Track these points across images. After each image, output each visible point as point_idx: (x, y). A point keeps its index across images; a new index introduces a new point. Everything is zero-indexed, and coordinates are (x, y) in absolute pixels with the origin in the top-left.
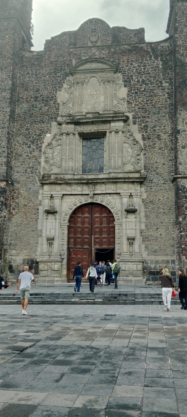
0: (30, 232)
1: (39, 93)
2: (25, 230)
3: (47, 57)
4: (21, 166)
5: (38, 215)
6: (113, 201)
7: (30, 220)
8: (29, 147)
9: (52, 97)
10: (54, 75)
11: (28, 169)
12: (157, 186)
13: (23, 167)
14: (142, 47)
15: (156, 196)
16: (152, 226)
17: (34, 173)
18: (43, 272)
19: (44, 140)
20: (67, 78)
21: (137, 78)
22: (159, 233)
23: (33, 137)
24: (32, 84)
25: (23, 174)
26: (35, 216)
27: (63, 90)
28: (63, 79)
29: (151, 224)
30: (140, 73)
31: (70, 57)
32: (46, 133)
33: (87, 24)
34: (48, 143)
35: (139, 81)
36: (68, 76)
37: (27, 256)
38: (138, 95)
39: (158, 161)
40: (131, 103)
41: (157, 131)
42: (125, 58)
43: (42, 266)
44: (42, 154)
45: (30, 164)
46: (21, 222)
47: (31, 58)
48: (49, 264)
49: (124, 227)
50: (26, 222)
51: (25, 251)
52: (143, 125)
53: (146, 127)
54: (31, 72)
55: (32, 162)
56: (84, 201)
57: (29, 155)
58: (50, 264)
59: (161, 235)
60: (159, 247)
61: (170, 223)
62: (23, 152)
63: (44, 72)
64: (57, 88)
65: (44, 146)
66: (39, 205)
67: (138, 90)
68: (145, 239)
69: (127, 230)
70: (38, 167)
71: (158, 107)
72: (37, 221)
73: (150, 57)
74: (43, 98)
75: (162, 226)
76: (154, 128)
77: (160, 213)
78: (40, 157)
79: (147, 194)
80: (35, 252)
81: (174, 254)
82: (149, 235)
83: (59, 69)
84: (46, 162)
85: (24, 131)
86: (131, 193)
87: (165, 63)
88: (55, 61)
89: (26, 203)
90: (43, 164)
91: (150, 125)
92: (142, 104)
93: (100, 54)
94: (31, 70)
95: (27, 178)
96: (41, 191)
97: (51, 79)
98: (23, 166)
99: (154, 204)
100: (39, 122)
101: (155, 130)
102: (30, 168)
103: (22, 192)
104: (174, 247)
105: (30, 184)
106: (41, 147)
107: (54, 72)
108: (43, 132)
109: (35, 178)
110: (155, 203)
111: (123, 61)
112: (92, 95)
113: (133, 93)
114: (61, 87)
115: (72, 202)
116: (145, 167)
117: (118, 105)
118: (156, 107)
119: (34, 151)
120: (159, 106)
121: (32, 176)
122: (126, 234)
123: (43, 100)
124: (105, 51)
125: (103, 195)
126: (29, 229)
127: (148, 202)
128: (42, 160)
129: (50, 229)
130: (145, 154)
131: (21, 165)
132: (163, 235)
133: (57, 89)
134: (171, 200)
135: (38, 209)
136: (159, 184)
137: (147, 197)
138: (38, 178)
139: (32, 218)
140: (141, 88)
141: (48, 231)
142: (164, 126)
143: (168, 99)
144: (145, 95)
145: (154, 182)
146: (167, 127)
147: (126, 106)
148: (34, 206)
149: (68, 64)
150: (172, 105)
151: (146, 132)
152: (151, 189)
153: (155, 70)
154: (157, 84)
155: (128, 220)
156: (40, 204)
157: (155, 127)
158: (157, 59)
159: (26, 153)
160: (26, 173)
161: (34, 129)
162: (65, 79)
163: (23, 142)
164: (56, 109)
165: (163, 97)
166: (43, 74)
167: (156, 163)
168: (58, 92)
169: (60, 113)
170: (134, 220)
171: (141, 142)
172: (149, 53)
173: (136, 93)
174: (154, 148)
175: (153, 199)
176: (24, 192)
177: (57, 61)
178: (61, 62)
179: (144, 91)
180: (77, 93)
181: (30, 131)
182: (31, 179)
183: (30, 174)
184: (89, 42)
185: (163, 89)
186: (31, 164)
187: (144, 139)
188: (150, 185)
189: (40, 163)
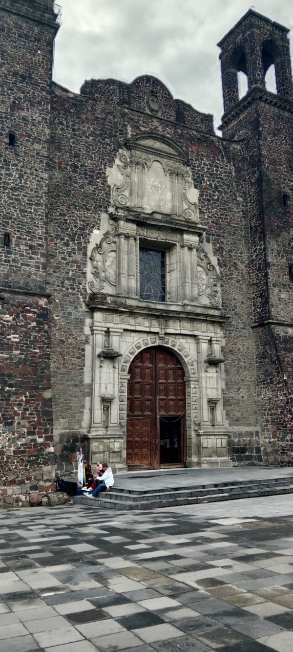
0: (71, 388)
1: (80, 161)
2: (62, 384)
3: (90, 108)
4: (55, 274)
5: (84, 360)
6: (187, 346)
7: (70, 367)
8: (67, 244)
9: (100, 174)
10: (101, 140)
11: (66, 282)
12: (236, 331)
13: (57, 277)
14: (212, 140)
15: (235, 344)
16: (233, 385)
17: (77, 289)
18: (97, 455)
19: (89, 238)
20: (120, 151)
21: (209, 181)
22: (241, 395)
23: (72, 230)
24: (67, 142)
25: (58, 288)
26: (79, 360)
27: (115, 166)
28: (114, 150)
29: (232, 382)
30: (212, 175)
31: (124, 121)
32: (93, 227)
33: (144, 81)
34: (96, 244)
35: (211, 185)
36: (121, 148)
37: (66, 428)
38: (211, 204)
39: (236, 297)
40: (204, 213)
41: (234, 257)
42: (195, 148)
43: (95, 446)
44: (88, 260)
45: (68, 273)
46: (55, 370)
47: (64, 100)
48: (105, 441)
49: (204, 385)
50: (63, 370)
51: (62, 420)
52: (218, 245)
53: (221, 250)
54: (65, 123)
55: (73, 271)
56: (150, 343)
57: (68, 258)
58: (108, 441)
59: (243, 397)
60: (242, 414)
61: (251, 381)
62: (58, 251)
63: (86, 129)
64: (106, 160)
65: (90, 247)
66: (85, 344)
67: (210, 196)
68: (226, 402)
69: (208, 390)
70: (82, 280)
71: (234, 227)
72: (82, 369)
73: (223, 158)
74: (85, 170)
75: (244, 385)
76: (230, 253)
77: (241, 368)
78: (85, 264)
79: (226, 341)
80: (79, 422)
81: (257, 423)
82: (230, 397)
83: (108, 132)
84: (96, 274)
85: (57, 216)
86: (211, 337)
87: (238, 171)
88: (102, 119)
89: (64, 338)
90: (90, 277)
91: (226, 248)
92: (215, 217)
93: (164, 131)
94: (66, 119)
95: (64, 295)
96: (88, 321)
97: (97, 145)
98: (57, 274)
99: (233, 355)
100: (82, 208)
101: (231, 256)
102: (68, 279)
103: (56, 318)
104: (257, 413)
105: (70, 306)
106: (85, 248)
107: (101, 135)
108: (87, 225)
109: (78, 298)
110: (235, 354)
111: (192, 152)
112: (156, 187)
113: (205, 200)
114: (111, 162)
115: (133, 343)
116: (223, 303)
117: (189, 211)
118: (230, 226)
119: (74, 253)
120: (234, 225)
121: (74, 294)
122: (207, 394)
123: (86, 174)
124: (170, 129)
125: (174, 337)
126: (69, 383)
127: (228, 351)
128: (89, 269)
129: (106, 384)
130: (222, 286)
131: (54, 272)
132: (246, 398)
133: (106, 163)
134: (251, 352)
135: (83, 350)
136: (238, 328)
137: (226, 344)
138: (83, 298)
139: (73, 364)
140: (214, 196)
141: (103, 386)
142: (241, 253)
143: (243, 219)
144: (218, 206)
145: (233, 325)
146: (243, 255)
147: (198, 215)
148: (77, 343)
149: (120, 130)
150: (248, 228)
151: (222, 256)
152: (230, 334)
153: (228, 176)
154: (231, 196)
155: (208, 375)
156: (87, 342)
157: (230, 251)
158: (229, 162)
159: (62, 253)
160: (63, 287)
161: (73, 217)
162: (118, 151)
163: (57, 235)
164: (106, 194)
165: (238, 215)
166: (84, 132)
167: (235, 299)
168: (108, 169)
169: (111, 201)
170: (215, 375)
171: (217, 268)
172: (220, 152)
173: (209, 200)
174: (231, 279)
175: (233, 348)
176: (59, 319)
177: (104, 119)
178: (110, 123)
179: (217, 200)
180: (135, 178)
181: (66, 218)
182: (71, 298)
183: (70, 291)
184: (146, 108)
185: (238, 205)
186: (71, 273)
187: (219, 264)
188: (229, 328)
189: (85, 273)
